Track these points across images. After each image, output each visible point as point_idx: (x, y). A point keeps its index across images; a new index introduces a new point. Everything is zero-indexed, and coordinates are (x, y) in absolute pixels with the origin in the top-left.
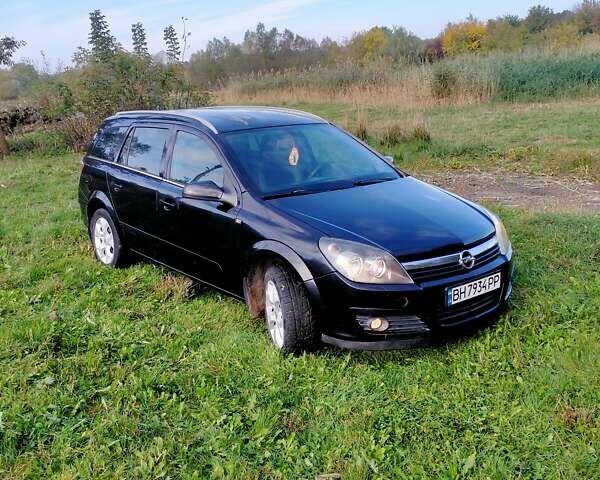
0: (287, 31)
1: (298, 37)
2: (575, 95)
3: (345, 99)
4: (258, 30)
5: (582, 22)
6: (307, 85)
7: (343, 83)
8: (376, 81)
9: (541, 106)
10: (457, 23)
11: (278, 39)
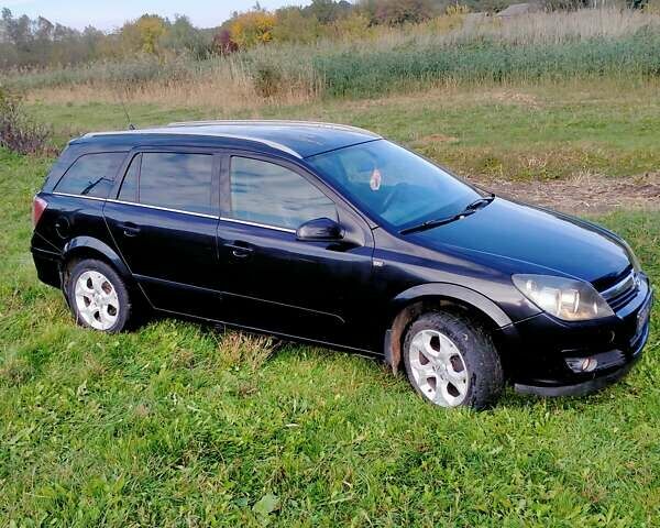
0: (41, 19)
1: (59, 26)
2: (402, 90)
3: (147, 98)
4: (4, 16)
5: (368, 13)
6: (92, 83)
7: (138, 80)
8: (179, 78)
9: (373, 102)
10: (245, 12)
11: (34, 28)
